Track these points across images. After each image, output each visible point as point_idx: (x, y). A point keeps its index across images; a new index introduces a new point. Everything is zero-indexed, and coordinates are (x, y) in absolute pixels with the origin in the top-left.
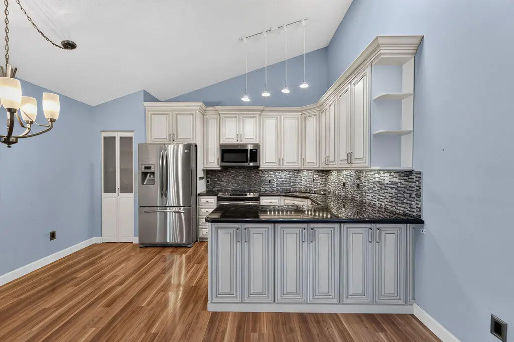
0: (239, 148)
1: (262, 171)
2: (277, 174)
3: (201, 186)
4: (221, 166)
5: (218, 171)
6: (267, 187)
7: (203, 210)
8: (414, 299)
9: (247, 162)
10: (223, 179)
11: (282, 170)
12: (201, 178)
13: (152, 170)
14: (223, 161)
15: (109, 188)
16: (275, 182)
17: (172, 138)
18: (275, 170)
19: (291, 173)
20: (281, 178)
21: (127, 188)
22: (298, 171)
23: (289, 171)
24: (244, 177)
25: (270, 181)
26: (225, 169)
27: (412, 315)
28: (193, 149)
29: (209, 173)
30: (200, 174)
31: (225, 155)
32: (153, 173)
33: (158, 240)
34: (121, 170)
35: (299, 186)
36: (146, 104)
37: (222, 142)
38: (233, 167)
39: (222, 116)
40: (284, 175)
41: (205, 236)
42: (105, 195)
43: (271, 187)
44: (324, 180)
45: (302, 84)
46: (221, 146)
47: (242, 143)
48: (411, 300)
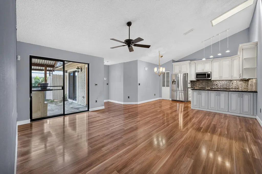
0: (203, 73)
1: (213, 81)
2: (220, 82)
3: (189, 86)
4: (196, 79)
5: (195, 81)
6: (216, 87)
7: (190, 96)
8: (256, 114)
9: (206, 78)
10: (197, 84)
11: (223, 80)
12: (189, 83)
13: (175, 81)
14: (197, 78)
15: (164, 86)
16: (219, 85)
17: (180, 72)
18: (219, 80)
19: (227, 82)
20: (222, 83)
21: (168, 86)
22: (231, 81)
23: (226, 80)
24: (206, 83)
25: (217, 84)
26: (198, 80)
27: (256, 119)
28: (187, 75)
29: (192, 82)
30: (189, 82)
31: (198, 76)
32: (175, 82)
33: (175, 99)
34: (166, 81)
35: (231, 86)
36: (173, 63)
37: (197, 72)
38: (201, 80)
39: (196, 64)
40: (223, 82)
41: (190, 100)
42: (163, 87)
43: (217, 87)
44: (247, 84)
45: (226, 51)
46: (196, 73)
47: (204, 72)
48: (255, 114)
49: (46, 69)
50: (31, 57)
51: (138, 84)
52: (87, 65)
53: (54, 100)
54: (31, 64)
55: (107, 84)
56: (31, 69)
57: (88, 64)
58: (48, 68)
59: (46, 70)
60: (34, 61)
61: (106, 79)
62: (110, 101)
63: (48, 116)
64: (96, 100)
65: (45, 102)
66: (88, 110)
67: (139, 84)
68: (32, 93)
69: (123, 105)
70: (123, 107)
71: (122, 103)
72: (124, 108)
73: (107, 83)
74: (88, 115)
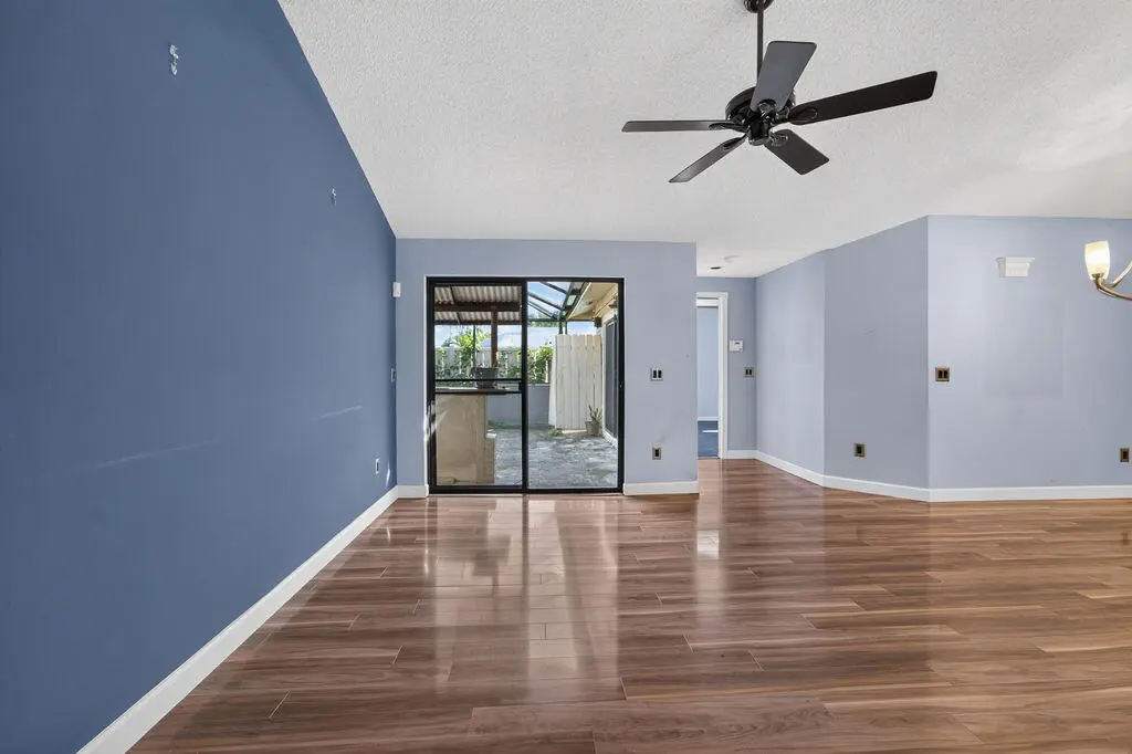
49: (495, 316)
50: (433, 283)
51: (932, 375)
52: (617, 285)
53: (560, 429)
54: (433, 306)
55: (749, 372)
56: (431, 323)
57: (621, 282)
58: (501, 315)
59: (495, 323)
60: (443, 294)
61: (741, 346)
62: (758, 455)
63: (497, 483)
64: (656, 448)
65: (491, 435)
66: (619, 490)
67: (943, 375)
68: (434, 399)
69: (821, 494)
70: (821, 501)
71: (819, 479)
72: (826, 507)
73: (749, 366)
74: (607, 510)
